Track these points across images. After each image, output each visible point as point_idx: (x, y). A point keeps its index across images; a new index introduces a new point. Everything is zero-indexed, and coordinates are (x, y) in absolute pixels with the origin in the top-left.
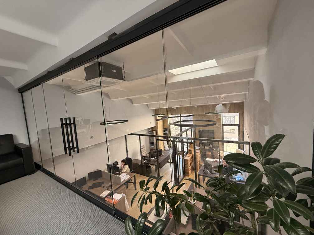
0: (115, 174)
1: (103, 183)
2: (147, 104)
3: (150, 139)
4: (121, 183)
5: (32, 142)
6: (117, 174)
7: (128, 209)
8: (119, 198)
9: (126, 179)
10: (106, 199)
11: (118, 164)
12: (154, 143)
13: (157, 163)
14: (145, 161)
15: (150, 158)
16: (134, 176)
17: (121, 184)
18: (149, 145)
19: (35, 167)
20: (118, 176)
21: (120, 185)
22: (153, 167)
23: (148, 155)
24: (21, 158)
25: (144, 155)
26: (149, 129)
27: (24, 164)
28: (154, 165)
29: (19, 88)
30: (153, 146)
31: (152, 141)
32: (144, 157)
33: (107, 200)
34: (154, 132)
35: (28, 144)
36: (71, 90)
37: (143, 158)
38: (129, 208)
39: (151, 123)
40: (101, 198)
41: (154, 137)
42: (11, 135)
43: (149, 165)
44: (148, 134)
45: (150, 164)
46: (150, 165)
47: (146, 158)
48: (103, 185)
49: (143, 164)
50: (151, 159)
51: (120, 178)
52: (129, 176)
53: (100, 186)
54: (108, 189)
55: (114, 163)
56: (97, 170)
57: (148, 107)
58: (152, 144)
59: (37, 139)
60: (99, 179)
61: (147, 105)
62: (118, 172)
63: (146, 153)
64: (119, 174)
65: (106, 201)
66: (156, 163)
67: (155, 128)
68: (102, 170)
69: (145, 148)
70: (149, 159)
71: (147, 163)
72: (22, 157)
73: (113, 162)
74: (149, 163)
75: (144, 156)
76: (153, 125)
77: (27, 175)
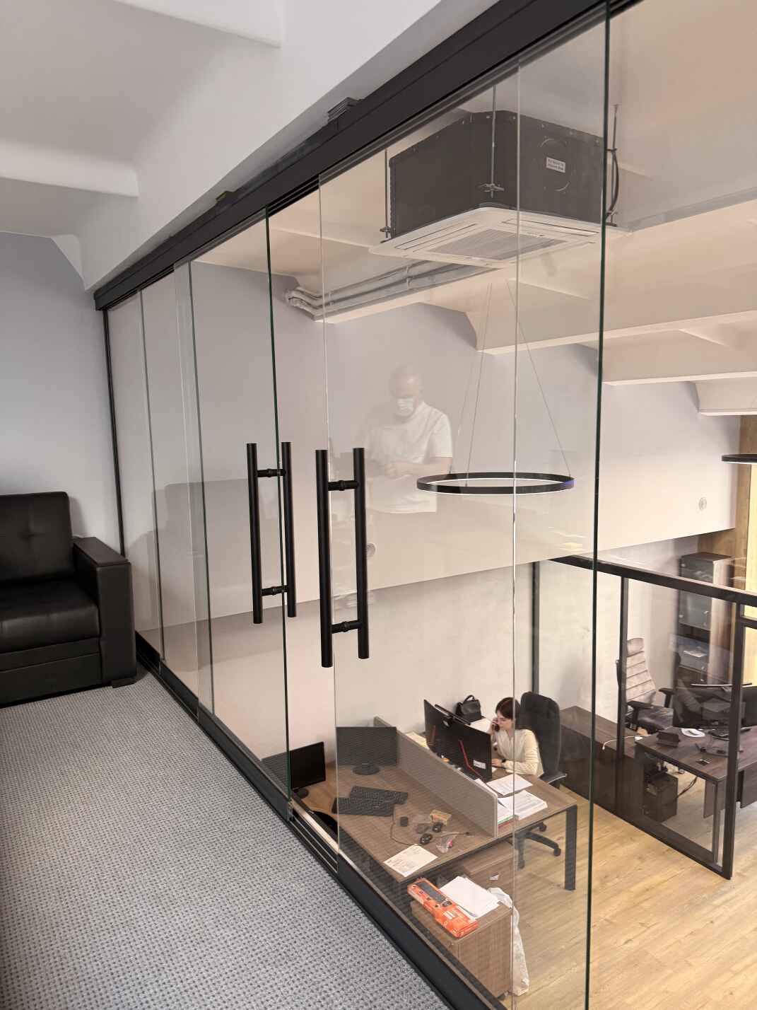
0: (466, 770)
1: (401, 798)
2: (688, 382)
3: (680, 607)
4: (496, 829)
5: (130, 540)
6: (476, 773)
7: (524, 986)
8: (481, 912)
9: (523, 815)
10: (413, 891)
11: (478, 716)
12: (708, 633)
13: (724, 763)
14: (641, 735)
15: (678, 723)
16: (572, 813)
17: (499, 834)
18: (672, 639)
19: (138, 659)
20: (479, 781)
21: (491, 840)
22: (691, 787)
23: (660, 700)
24: (94, 608)
25: (636, 693)
26: (680, 542)
27: (100, 636)
28: (699, 774)
29: (97, 288)
30: (699, 655)
31: (692, 622)
32: (638, 707)
33: (421, 900)
34: (719, 567)
35: (117, 547)
36: (294, 294)
37: (632, 714)
38: (527, 981)
39: (702, 504)
40: (387, 877)
41: (714, 600)
42: (63, 496)
43: (666, 764)
44: (672, 573)
45: (675, 763)
46: (671, 769)
47: (648, 720)
48: (399, 812)
49: (630, 752)
50: (684, 731)
51: (489, 803)
52: (543, 805)
53: (387, 812)
54: (425, 842)
55: (459, 705)
56: (376, 720)
57: (697, 403)
58: (691, 634)
59: (152, 528)
60: (384, 770)
61: (692, 386)
62: (482, 765)
63: (651, 687)
64: (487, 776)
65: (412, 904)
66: (720, 770)
67: (726, 538)
68: (398, 729)
69: (645, 656)
70: (668, 728)
71: (654, 748)
72: (97, 603)
73: (457, 702)
74: (666, 753)
75: (633, 703)
76: (715, 520)
77: (108, 684)
